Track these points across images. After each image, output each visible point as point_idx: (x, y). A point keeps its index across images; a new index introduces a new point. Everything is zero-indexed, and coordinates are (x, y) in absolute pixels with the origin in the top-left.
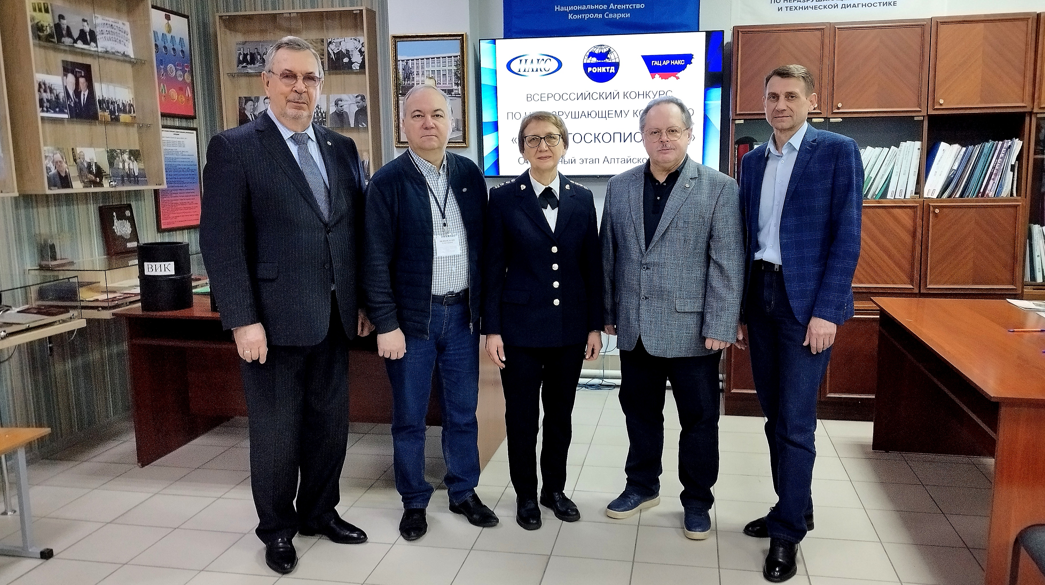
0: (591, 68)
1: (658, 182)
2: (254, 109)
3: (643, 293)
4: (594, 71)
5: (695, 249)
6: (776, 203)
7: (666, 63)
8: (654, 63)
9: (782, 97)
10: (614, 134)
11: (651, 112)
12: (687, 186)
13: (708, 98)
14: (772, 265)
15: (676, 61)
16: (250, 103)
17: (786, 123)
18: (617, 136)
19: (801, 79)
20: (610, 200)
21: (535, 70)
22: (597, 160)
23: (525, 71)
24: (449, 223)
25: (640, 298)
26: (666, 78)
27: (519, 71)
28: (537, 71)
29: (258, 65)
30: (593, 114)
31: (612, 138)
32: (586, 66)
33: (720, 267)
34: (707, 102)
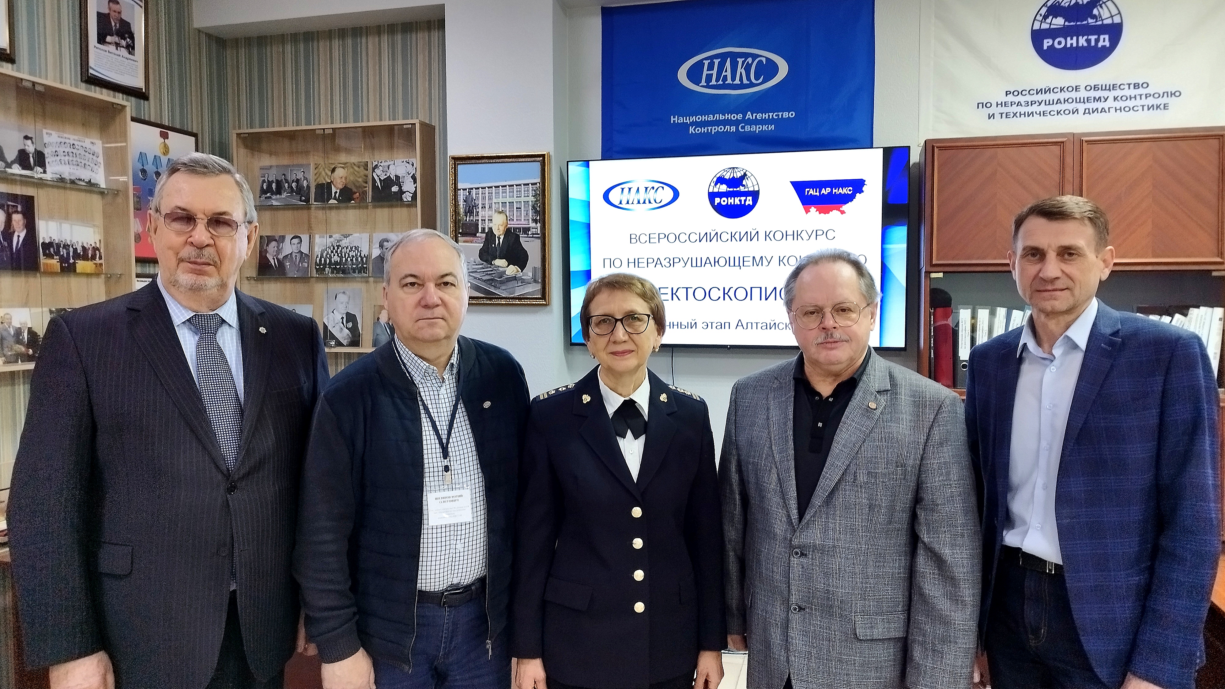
0: (719, 199)
1: (819, 394)
2: (279, 251)
3: (794, 599)
4: (723, 203)
5: (890, 522)
6: (1044, 444)
7: (826, 191)
8: (808, 192)
9: (1052, 256)
10: (751, 288)
11: (805, 275)
12: (873, 405)
13: (887, 240)
14: (1041, 562)
15: (841, 188)
16: (274, 244)
17: (1061, 302)
18: (756, 292)
19: (1087, 222)
20: (735, 420)
21: (642, 201)
22: (727, 325)
23: (628, 203)
24: (455, 466)
25: (789, 608)
26: (827, 212)
27: (621, 203)
28: (644, 202)
29: (284, 195)
30: (722, 262)
31: (749, 294)
32: (712, 196)
33: (938, 560)
34: (887, 246)
